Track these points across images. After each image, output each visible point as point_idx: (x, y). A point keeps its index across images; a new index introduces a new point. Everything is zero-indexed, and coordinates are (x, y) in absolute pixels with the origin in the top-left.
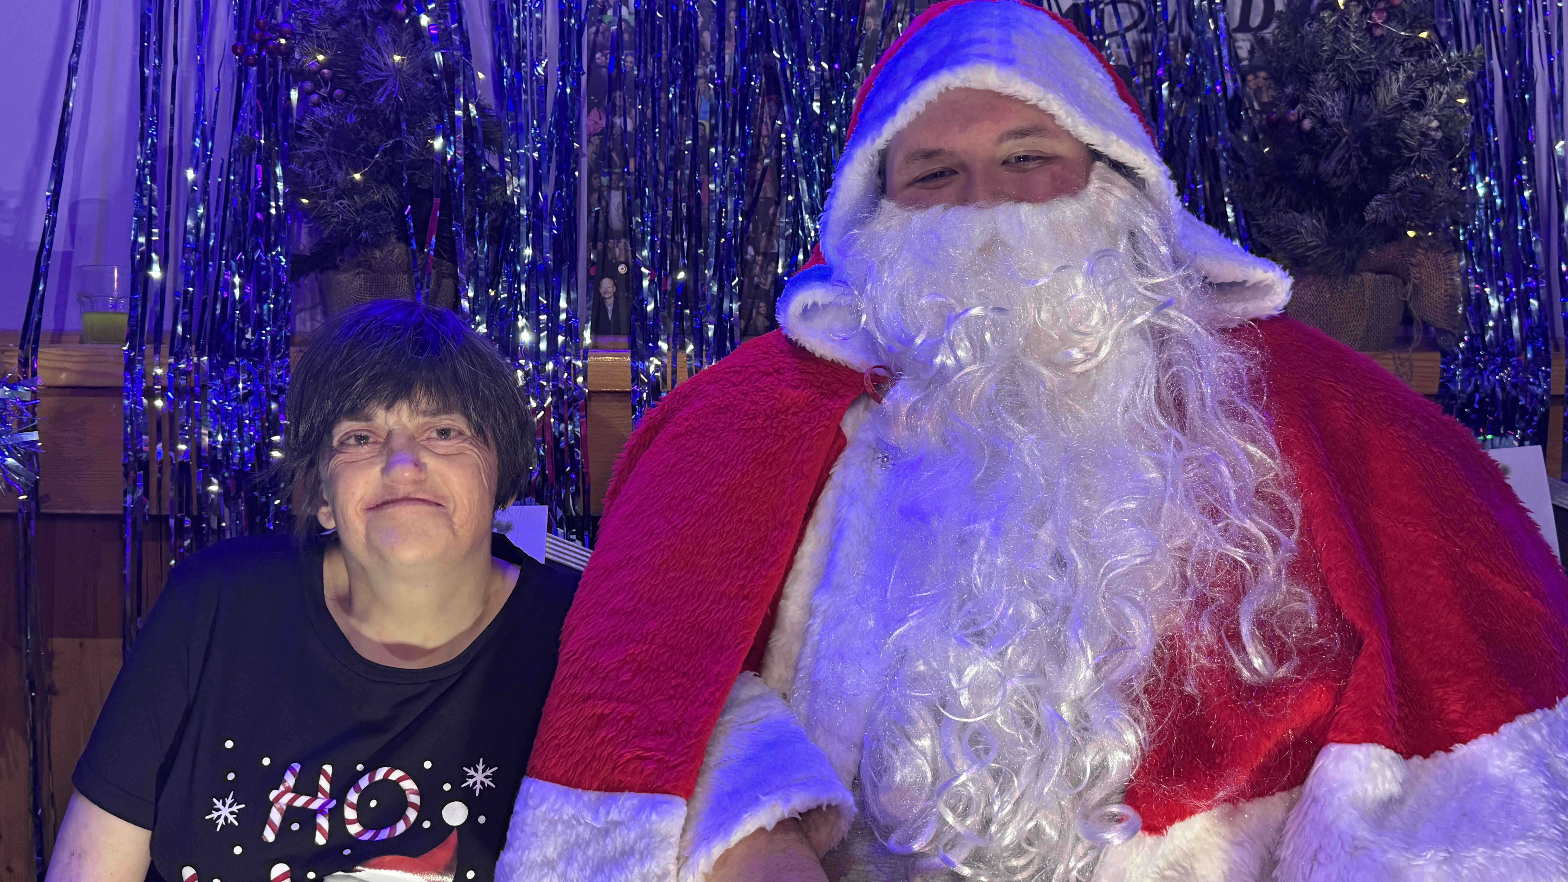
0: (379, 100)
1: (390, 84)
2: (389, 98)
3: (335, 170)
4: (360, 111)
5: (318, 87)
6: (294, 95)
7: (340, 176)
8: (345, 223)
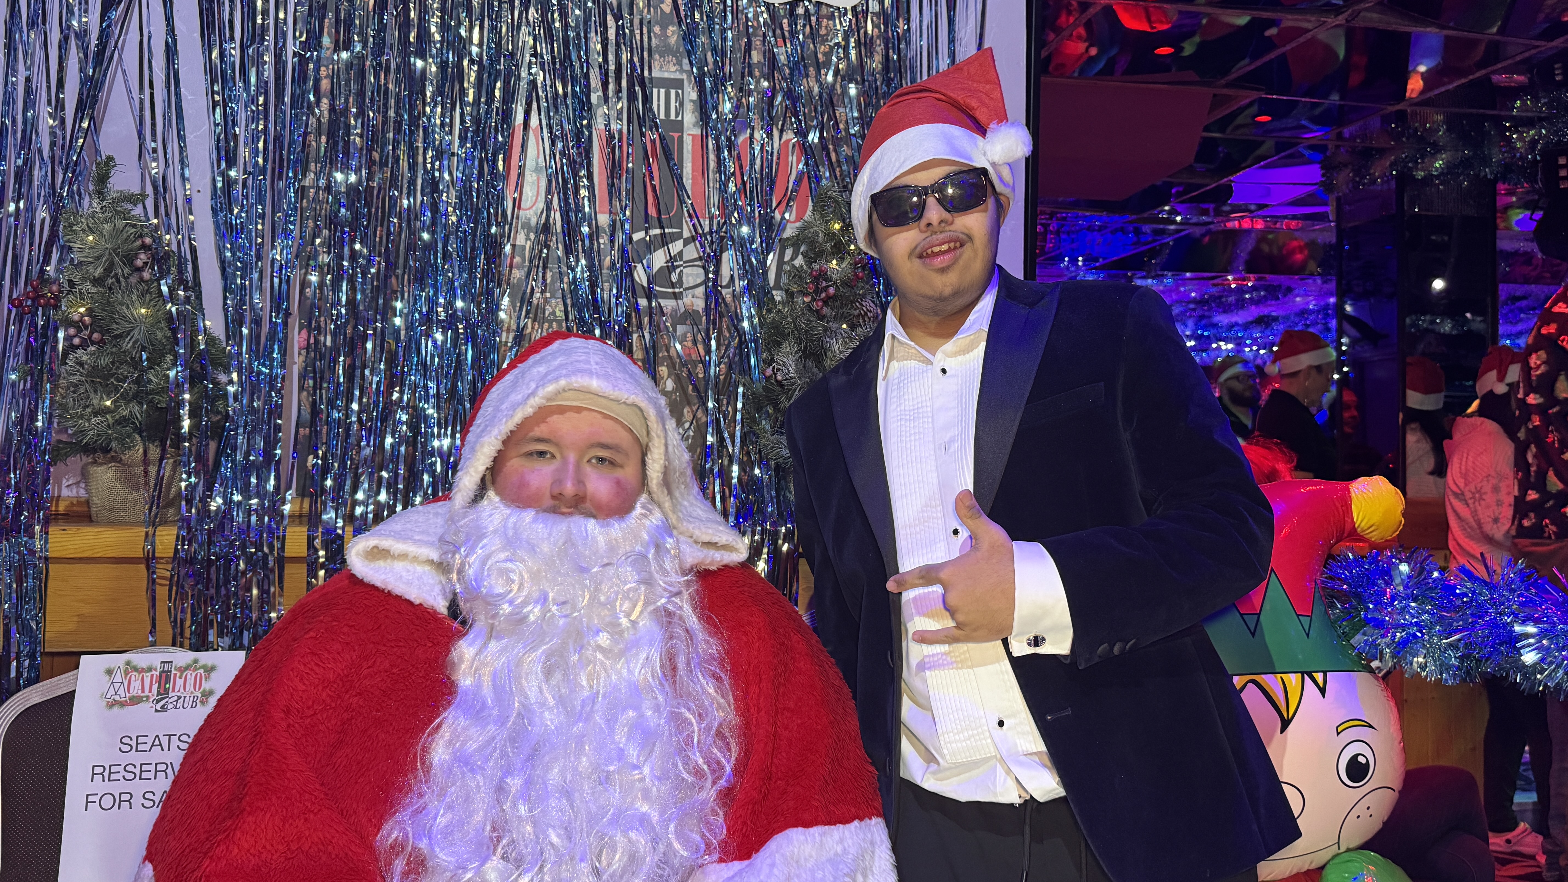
0: (127, 345)
1: (136, 332)
2: (135, 342)
3: (92, 395)
4: (112, 353)
5: (79, 330)
6: (61, 335)
7: (95, 402)
8: (99, 435)
